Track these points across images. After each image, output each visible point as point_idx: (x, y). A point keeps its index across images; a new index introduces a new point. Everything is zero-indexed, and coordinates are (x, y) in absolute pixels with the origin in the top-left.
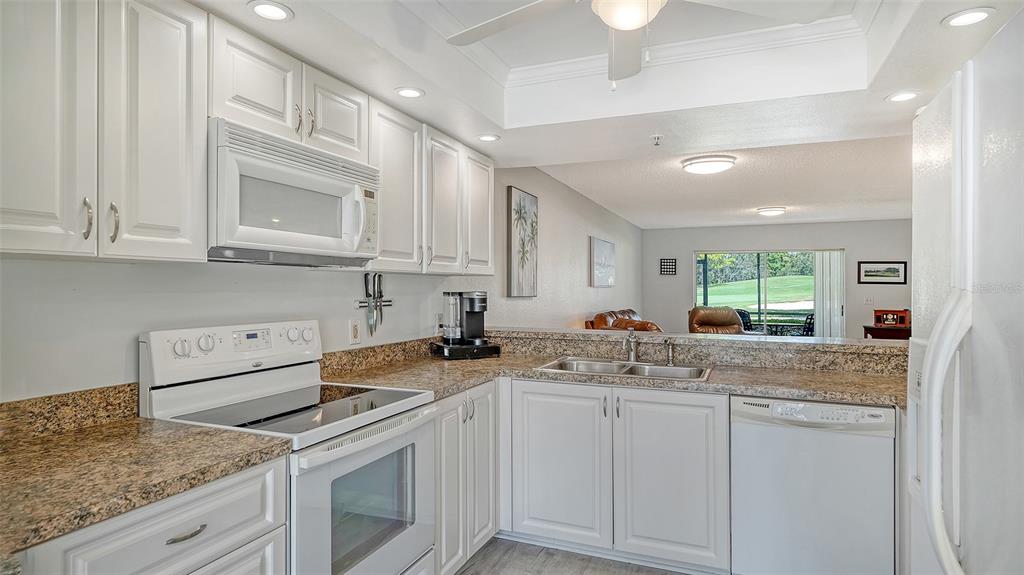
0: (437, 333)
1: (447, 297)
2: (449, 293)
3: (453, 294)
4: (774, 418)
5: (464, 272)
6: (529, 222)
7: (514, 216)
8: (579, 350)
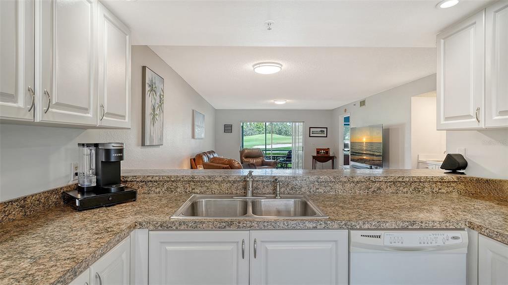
0: (72, 181)
1: (81, 148)
2: (83, 145)
3: (88, 145)
4: (385, 246)
5: (99, 124)
6: (158, 94)
7: (147, 88)
8: (205, 189)
